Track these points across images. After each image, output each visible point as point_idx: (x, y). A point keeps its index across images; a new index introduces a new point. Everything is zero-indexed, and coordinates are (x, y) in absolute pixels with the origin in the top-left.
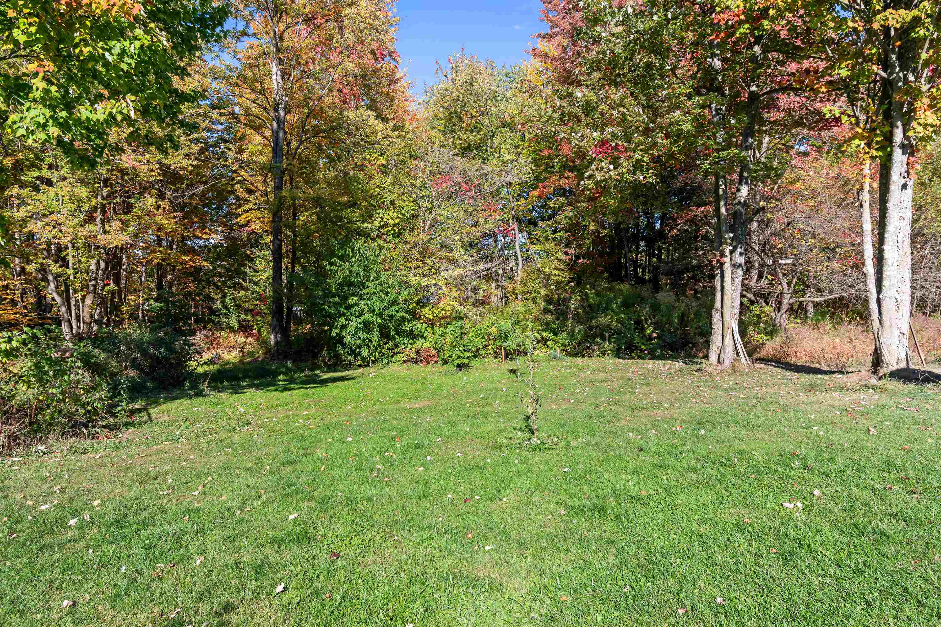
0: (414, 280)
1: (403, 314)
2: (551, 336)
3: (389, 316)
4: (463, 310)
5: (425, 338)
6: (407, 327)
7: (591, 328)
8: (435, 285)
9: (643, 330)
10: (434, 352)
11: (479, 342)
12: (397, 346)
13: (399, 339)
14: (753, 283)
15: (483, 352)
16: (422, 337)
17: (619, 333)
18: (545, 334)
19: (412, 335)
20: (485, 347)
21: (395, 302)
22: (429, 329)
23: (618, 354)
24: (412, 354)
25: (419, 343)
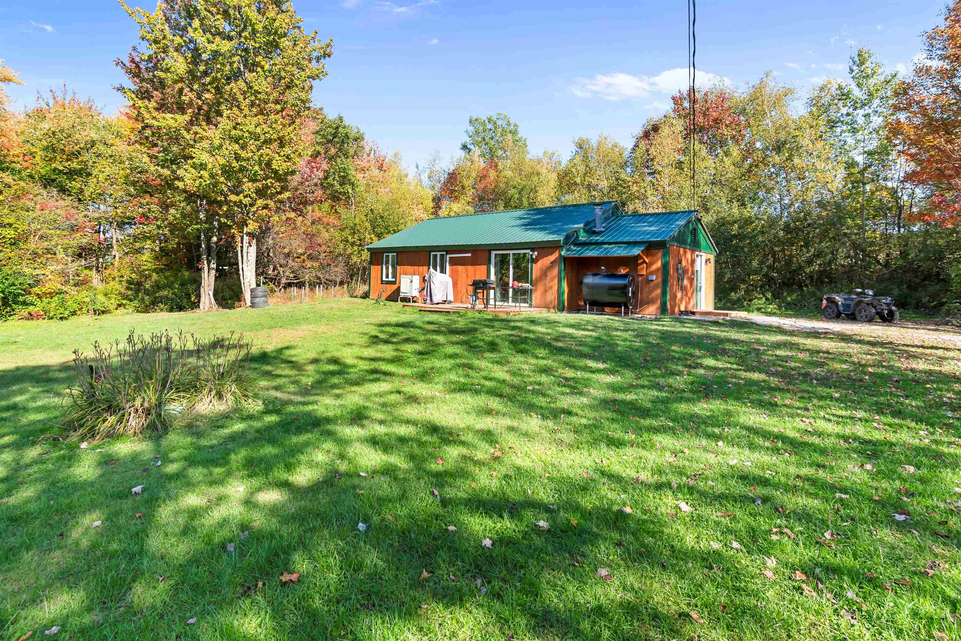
0: (27, 271)
1: (19, 291)
2: (128, 302)
3: (9, 292)
4: (64, 289)
5: (35, 305)
6: (21, 299)
7: (155, 298)
8: (43, 275)
9: (190, 298)
10: (42, 313)
11: (75, 307)
12: (13, 310)
13: (14, 306)
14: (270, 272)
15: (78, 313)
16: (32, 305)
17: (173, 300)
18: (124, 302)
19: (25, 303)
20: (80, 309)
21: (14, 284)
22: (38, 300)
23: (171, 310)
24: (26, 314)
25: (31, 308)
